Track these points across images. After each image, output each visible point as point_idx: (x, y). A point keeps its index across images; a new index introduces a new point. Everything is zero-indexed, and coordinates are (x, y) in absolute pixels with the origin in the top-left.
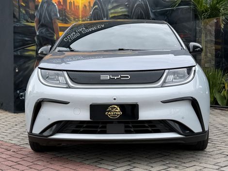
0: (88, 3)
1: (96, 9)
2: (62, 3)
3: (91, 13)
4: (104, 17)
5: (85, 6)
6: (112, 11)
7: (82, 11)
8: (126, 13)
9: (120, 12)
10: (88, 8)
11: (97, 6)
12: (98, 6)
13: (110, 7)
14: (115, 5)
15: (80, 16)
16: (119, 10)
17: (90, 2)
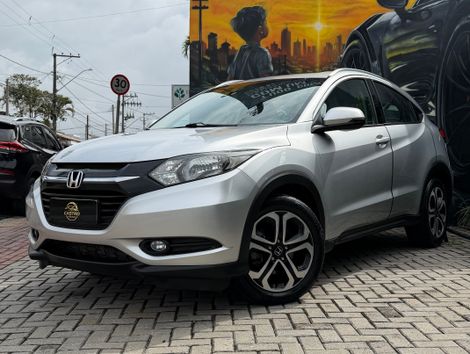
1: (354, 46)
2: (280, 47)
3: (342, 55)
4: (373, 59)
5: (329, 44)
6: (394, 46)
7: (321, 56)
8: (431, 46)
9: (414, 46)
10: (334, 47)
12: (360, 41)
13: (388, 39)
14: (400, 33)
15: (318, 65)
16: (412, 41)
17: (339, 38)
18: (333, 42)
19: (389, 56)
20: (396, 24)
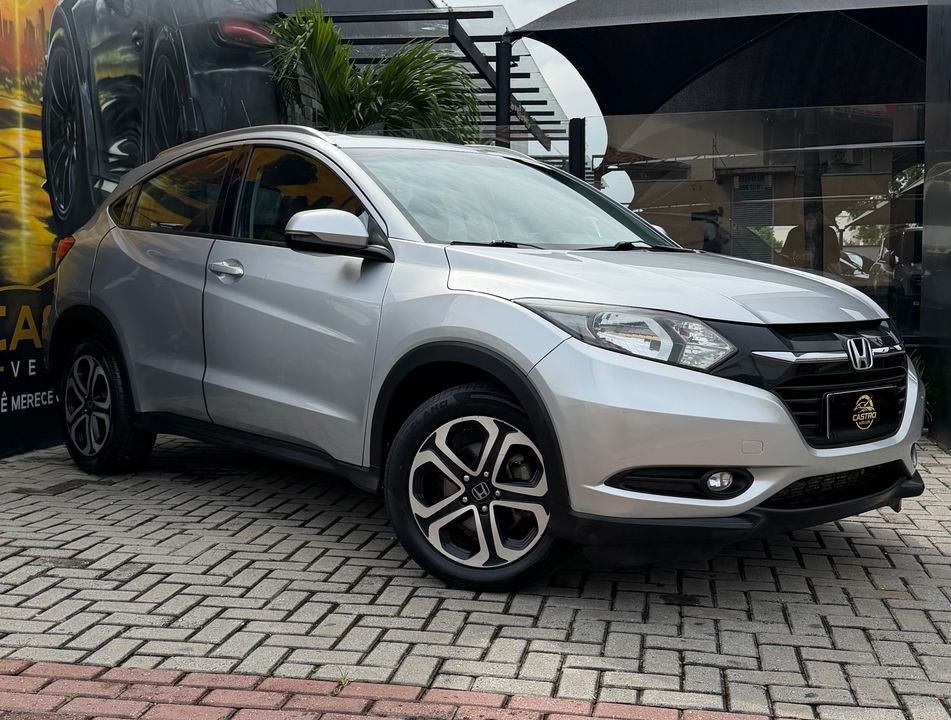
0: (37, 13)
1: (59, 41)
3: (47, 57)
4: (83, 80)
5: (29, 23)
6: (101, 58)
7: (23, 47)
8: (135, 72)
9: (119, 66)
10: (37, 34)
11: (60, 32)
12: (66, 32)
13: (95, 40)
14: (107, 34)
15: (18, 69)
16: (118, 55)
17: (42, 12)
18: (35, 22)
19: (98, 76)
20: (101, 11)
